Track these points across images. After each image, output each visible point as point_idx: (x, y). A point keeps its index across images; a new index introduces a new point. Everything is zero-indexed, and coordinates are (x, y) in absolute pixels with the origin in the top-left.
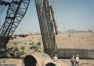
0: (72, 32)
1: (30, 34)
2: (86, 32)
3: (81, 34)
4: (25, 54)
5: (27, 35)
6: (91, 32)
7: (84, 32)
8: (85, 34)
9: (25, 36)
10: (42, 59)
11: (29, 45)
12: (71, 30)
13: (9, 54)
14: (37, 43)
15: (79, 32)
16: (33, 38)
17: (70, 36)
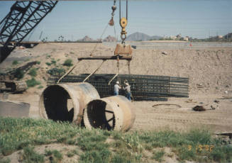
0: (140, 39)
1: (44, 42)
2: (170, 39)
3: (159, 45)
4: (38, 84)
5: (36, 44)
6: (182, 39)
7: (166, 39)
8: (169, 45)
9: (32, 45)
10: (81, 92)
11: (47, 66)
12: (137, 33)
13: (4, 83)
14: (63, 63)
15: (155, 40)
16: (54, 50)
17: (134, 47)
